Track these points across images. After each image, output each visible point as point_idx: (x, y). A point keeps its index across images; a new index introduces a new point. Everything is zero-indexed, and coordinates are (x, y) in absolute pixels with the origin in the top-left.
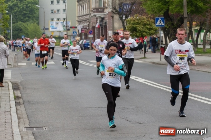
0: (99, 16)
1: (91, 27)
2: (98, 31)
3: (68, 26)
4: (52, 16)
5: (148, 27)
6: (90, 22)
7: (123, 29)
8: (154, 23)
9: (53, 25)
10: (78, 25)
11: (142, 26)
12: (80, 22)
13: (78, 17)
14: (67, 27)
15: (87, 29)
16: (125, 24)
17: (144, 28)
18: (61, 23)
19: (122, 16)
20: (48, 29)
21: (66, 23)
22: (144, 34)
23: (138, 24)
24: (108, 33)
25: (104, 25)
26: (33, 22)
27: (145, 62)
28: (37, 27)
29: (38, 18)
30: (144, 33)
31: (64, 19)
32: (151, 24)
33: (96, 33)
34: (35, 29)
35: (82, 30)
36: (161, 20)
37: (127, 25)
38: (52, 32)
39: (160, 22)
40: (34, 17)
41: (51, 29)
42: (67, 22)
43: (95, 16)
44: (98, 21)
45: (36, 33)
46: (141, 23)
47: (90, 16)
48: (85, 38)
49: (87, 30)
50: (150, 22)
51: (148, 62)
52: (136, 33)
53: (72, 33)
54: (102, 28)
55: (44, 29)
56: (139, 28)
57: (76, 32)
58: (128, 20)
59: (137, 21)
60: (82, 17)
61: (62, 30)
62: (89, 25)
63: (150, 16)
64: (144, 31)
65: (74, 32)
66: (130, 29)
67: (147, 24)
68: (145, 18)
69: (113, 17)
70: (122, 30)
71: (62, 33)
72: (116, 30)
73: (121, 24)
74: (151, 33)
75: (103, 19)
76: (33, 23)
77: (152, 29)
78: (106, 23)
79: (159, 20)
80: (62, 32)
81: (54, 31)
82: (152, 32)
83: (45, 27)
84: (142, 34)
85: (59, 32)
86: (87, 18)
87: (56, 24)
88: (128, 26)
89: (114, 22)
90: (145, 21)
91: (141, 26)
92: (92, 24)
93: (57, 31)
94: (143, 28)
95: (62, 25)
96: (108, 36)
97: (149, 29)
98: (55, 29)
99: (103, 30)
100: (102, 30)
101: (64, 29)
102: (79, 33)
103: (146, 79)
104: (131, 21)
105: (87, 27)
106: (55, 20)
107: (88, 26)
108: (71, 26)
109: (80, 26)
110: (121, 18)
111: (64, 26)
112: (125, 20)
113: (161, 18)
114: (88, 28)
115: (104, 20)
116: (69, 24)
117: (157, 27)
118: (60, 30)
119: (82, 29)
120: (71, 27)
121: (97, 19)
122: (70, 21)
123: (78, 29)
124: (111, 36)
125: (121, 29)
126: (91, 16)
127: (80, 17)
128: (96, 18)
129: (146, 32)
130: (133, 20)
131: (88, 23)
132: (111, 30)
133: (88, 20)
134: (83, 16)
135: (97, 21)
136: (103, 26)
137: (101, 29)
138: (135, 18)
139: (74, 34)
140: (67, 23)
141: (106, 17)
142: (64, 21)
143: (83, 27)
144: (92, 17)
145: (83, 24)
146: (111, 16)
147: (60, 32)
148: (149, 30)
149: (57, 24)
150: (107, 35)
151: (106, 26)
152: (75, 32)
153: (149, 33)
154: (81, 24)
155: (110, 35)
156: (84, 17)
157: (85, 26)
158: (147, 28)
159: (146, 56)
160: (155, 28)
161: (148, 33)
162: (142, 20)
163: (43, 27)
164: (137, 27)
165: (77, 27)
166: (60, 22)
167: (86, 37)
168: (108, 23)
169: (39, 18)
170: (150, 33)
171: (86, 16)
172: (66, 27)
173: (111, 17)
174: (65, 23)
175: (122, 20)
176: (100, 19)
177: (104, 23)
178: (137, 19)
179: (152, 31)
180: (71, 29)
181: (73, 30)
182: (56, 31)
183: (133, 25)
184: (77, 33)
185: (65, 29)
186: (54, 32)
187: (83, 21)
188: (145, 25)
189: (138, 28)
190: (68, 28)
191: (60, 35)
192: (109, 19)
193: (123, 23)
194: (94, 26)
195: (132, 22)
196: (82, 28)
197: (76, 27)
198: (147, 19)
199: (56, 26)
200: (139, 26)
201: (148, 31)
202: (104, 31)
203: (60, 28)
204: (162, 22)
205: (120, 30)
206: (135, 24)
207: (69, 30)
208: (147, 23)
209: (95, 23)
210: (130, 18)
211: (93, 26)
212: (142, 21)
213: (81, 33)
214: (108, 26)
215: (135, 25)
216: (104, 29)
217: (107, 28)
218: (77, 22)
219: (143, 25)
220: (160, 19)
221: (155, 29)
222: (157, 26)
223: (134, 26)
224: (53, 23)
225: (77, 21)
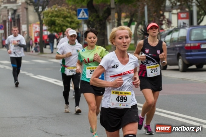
0: (10, 7)
1: (1, 21)
5: (69, 20)
7: (39, 23)
8: (75, 15)
16: (42, 17)
17: (64, 21)
19: (38, 8)
23: (57, 16)
24: (21, 28)
25: (16, 18)
32: (72, 16)
37: (43, 17)
39: (83, 14)
44: (10, 14)
46: (60, 15)
50: (71, 14)
52: (54, 28)
54: (14, 22)
56: (59, 21)
58: (45, 12)
59: (55, 13)
63: (71, 7)
64: (64, 25)
66: (47, 22)
67: (68, 17)
68: (65, 9)
69: (27, 9)
70: (38, 24)
72: (31, 24)
73: (37, 17)
75: (15, 11)
77: (73, 22)
78: (19, 16)
79: (82, 12)
84: (61, 29)
88: (45, 19)
89: (29, 15)
90: (66, 13)
94: (62, 21)
96: (21, 31)
97: (70, 22)
100: (14, 24)
104: (48, 13)
110: (37, 10)
112: (41, 12)
115: (17, 12)
121: (8, 11)
125: (36, 23)
126: (1, 8)
132: (25, 24)
135: (8, 13)
138: (53, 9)
141: (19, 9)
146: (25, 8)
148: (71, 24)
155: (23, 30)
158: (68, 22)
160: (77, 21)
162: (62, 12)
168: (21, 16)
175: (38, 12)
176: (12, 12)
177: (16, 16)
178: (56, 11)
179: (74, 25)
183: (51, 18)
188: (65, 17)
189: (57, 21)
192: (22, 11)
193: (39, 15)
194: (5, 19)
195: (50, 14)
198: (68, 11)
200: (59, 19)
204: (85, 14)
206: (53, 16)
208: (67, 15)
209: (6, 16)
210: (47, 9)
214: (21, 19)
216: (17, 23)
217: (20, 21)
219: (62, 18)
220: (83, 10)
222: (79, 19)
223: (53, 19)
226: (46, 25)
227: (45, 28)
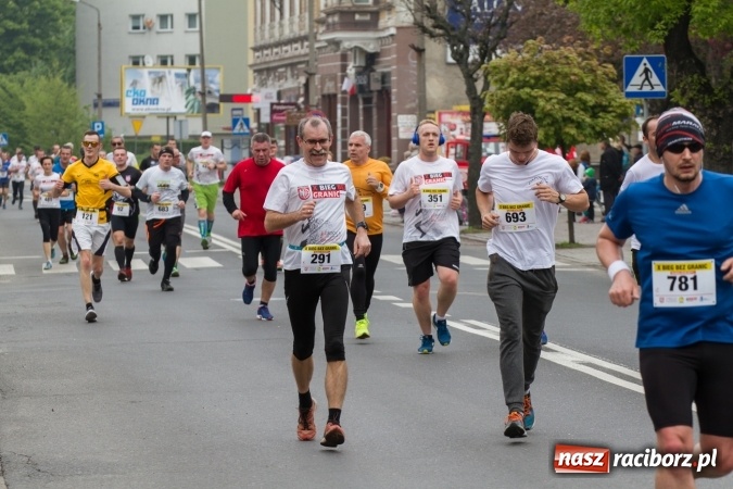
0: (354, 44)
1: (315, 98)
2: (348, 118)
3: (210, 92)
4: (137, 44)
5: (590, 99)
6: (310, 75)
7: (467, 108)
8: (613, 81)
9: (139, 88)
10: (255, 86)
11: (562, 96)
12: (264, 72)
13: (256, 49)
14: (203, 94)
15: (295, 104)
16: (479, 85)
17: (567, 104)
18: (177, 75)
19: (467, 48)
20: (115, 104)
21: (199, 76)
22: (567, 134)
23: (541, 83)
24: (394, 126)
25: (376, 86)
26: (45, 73)
27: (574, 263)
28: (65, 93)
29: (69, 54)
30: (567, 130)
31: (192, 60)
32: (601, 84)
33: (339, 124)
34: (56, 104)
35: (273, 112)
36: (649, 66)
37: (486, 87)
38: (132, 117)
39: (647, 78)
40: (54, 47)
41: (128, 106)
42: (207, 72)
43: (333, 47)
44: (351, 71)
45: (61, 121)
46: (554, 79)
47: (310, 47)
48: (287, 146)
49: (299, 109)
50: (596, 76)
51: (589, 266)
53: (230, 125)
54: (367, 101)
55: (96, 105)
56: (547, 101)
57: (247, 121)
58: (495, 68)
59: (535, 72)
60: (275, 50)
61: (184, 110)
62: (307, 86)
63: (597, 51)
64: (567, 120)
65: (235, 122)
66: (502, 107)
67: (584, 88)
68: (573, 56)
69: (420, 51)
70: (463, 113)
71: (181, 122)
72: (433, 112)
73: (461, 85)
74: (603, 130)
75: (371, 59)
76: (48, 77)
77: (604, 109)
78: (385, 77)
79: (641, 68)
80: (179, 118)
81: (144, 112)
82: (605, 125)
83: (104, 97)
84: (558, 133)
85: (168, 118)
86: (297, 53)
87: (154, 83)
88: (492, 93)
89: (427, 74)
90: (576, 70)
91: (554, 95)
92: (323, 82)
93: (160, 116)
94: (562, 103)
95: (182, 86)
96: (394, 139)
97: (593, 107)
98: (149, 106)
99: (375, 111)
100: (367, 112)
101: (193, 107)
102: (259, 124)
103: (588, 351)
104: (508, 70)
105: (298, 97)
106: (150, 61)
107: (302, 91)
108: (222, 92)
109: (264, 91)
110: (460, 58)
111: (191, 91)
112: (478, 65)
113: (648, 59)
114: (301, 100)
115: (378, 63)
116: (212, 82)
117: (629, 100)
118: (174, 110)
119: (272, 105)
120: (225, 98)
121: (344, 57)
122: (218, 69)
123: (256, 106)
124: (408, 141)
125: (456, 108)
126: (317, 45)
127: (265, 52)
128: (339, 53)
129: (579, 125)
130: (515, 66)
131: (303, 80)
132: (410, 112)
133: (300, 66)
134: (278, 44)
135: (344, 68)
136: (371, 92)
137: (361, 107)
138: (527, 56)
139: (238, 127)
140: (203, 80)
141: (388, 52)
142: (189, 70)
143: (279, 95)
144: (319, 48)
145: (277, 84)
146: (413, 47)
147: (171, 121)
148: (594, 116)
149: (160, 79)
150: (393, 133)
151: (385, 94)
152: (241, 121)
153: (593, 128)
154: (270, 82)
155: (403, 135)
156: (285, 48)
157: (290, 90)
158: (584, 107)
159: (578, 239)
160: (621, 105)
161: (588, 131)
162: (560, 68)
163: (96, 97)
164: (536, 98)
165: (254, 98)
166: (174, 71)
167: (292, 144)
168: (394, 78)
169: (74, 52)
170: (598, 129)
171: (295, 46)
172: (200, 98)
173: (412, 52)
174: (194, 75)
175: (467, 64)
176: (361, 62)
177: (377, 80)
178: (538, 64)
179: (607, 121)
180: (222, 105)
181: (233, 109)
182: (151, 114)
183: (518, 89)
184: (253, 125)
185: (196, 104)
186: (144, 117)
187: (281, 70)
188: (572, 89)
189: (541, 103)
190: (209, 100)
191: (171, 133)
192: (401, 60)
193: (470, 79)
194: (332, 91)
195: (514, 75)
196: (275, 100)
197: (247, 98)
198: (584, 64)
199: (152, 92)
200: (548, 95)
201: (588, 120)
202: (375, 117)
203: (173, 100)
204: (655, 79)
205: (452, 113)
206: (525, 84)
207: (213, 108)
208: (582, 79)
209: (333, 78)
210: (501, 57)
211: (326, 92)
212: (558, 73)
213: (267, 125)
214: (394, 90)
215: (527, 90)
216: (379, 109)
217: (389, 100)
218: (251, 74)
219: (562, 91)
220: (645, 61)
221: (619, 111)
222: (629, 95)
223: (524, 97)
224: (142, 76)
225: (251, 66)
226: (496, 120)
227: (491, 127)
